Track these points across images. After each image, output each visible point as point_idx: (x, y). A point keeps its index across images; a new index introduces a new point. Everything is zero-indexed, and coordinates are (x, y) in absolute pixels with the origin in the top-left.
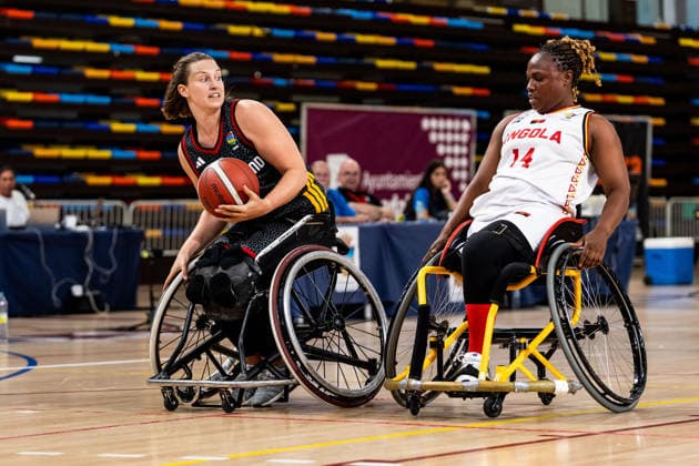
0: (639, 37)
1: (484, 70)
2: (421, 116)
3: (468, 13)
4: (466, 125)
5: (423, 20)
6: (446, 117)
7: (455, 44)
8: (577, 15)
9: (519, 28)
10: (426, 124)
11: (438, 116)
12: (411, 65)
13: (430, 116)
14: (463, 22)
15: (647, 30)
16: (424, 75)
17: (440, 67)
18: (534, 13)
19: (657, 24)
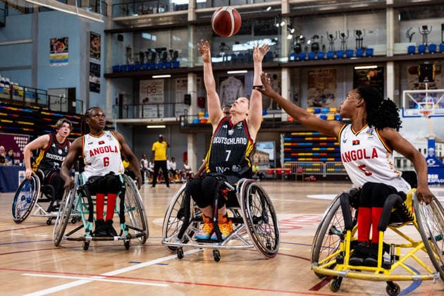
0: (76, 117)
1: (32, 124)
2: (14, 136)
3: (28, 108)
4: (27, 139)
5: (16, 109)
6: (21, 136)
7: (24, 116)
8: (59, 110)
9: (42, 113)
10: (15, 138)
11: (19, 136)
12: (11, 122)
13: (16, 136)
14: (27, 110)
15: (78, 115)
16: (15, 125)
17: (20, 122)
18: (47, 109)
19: (81, 114)
